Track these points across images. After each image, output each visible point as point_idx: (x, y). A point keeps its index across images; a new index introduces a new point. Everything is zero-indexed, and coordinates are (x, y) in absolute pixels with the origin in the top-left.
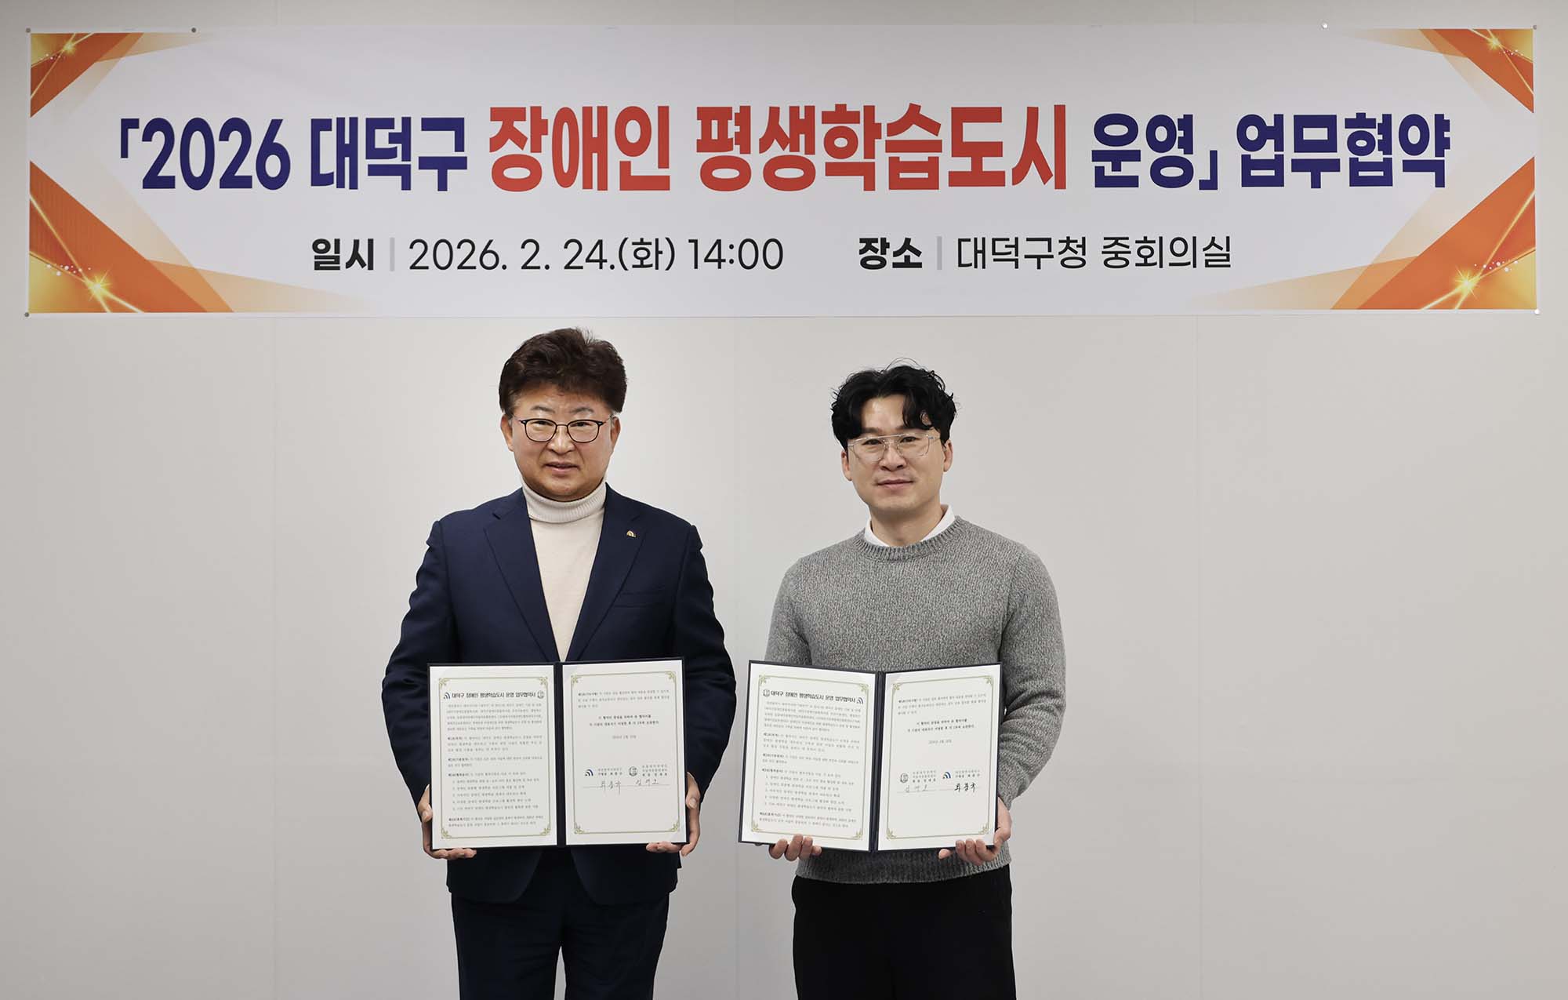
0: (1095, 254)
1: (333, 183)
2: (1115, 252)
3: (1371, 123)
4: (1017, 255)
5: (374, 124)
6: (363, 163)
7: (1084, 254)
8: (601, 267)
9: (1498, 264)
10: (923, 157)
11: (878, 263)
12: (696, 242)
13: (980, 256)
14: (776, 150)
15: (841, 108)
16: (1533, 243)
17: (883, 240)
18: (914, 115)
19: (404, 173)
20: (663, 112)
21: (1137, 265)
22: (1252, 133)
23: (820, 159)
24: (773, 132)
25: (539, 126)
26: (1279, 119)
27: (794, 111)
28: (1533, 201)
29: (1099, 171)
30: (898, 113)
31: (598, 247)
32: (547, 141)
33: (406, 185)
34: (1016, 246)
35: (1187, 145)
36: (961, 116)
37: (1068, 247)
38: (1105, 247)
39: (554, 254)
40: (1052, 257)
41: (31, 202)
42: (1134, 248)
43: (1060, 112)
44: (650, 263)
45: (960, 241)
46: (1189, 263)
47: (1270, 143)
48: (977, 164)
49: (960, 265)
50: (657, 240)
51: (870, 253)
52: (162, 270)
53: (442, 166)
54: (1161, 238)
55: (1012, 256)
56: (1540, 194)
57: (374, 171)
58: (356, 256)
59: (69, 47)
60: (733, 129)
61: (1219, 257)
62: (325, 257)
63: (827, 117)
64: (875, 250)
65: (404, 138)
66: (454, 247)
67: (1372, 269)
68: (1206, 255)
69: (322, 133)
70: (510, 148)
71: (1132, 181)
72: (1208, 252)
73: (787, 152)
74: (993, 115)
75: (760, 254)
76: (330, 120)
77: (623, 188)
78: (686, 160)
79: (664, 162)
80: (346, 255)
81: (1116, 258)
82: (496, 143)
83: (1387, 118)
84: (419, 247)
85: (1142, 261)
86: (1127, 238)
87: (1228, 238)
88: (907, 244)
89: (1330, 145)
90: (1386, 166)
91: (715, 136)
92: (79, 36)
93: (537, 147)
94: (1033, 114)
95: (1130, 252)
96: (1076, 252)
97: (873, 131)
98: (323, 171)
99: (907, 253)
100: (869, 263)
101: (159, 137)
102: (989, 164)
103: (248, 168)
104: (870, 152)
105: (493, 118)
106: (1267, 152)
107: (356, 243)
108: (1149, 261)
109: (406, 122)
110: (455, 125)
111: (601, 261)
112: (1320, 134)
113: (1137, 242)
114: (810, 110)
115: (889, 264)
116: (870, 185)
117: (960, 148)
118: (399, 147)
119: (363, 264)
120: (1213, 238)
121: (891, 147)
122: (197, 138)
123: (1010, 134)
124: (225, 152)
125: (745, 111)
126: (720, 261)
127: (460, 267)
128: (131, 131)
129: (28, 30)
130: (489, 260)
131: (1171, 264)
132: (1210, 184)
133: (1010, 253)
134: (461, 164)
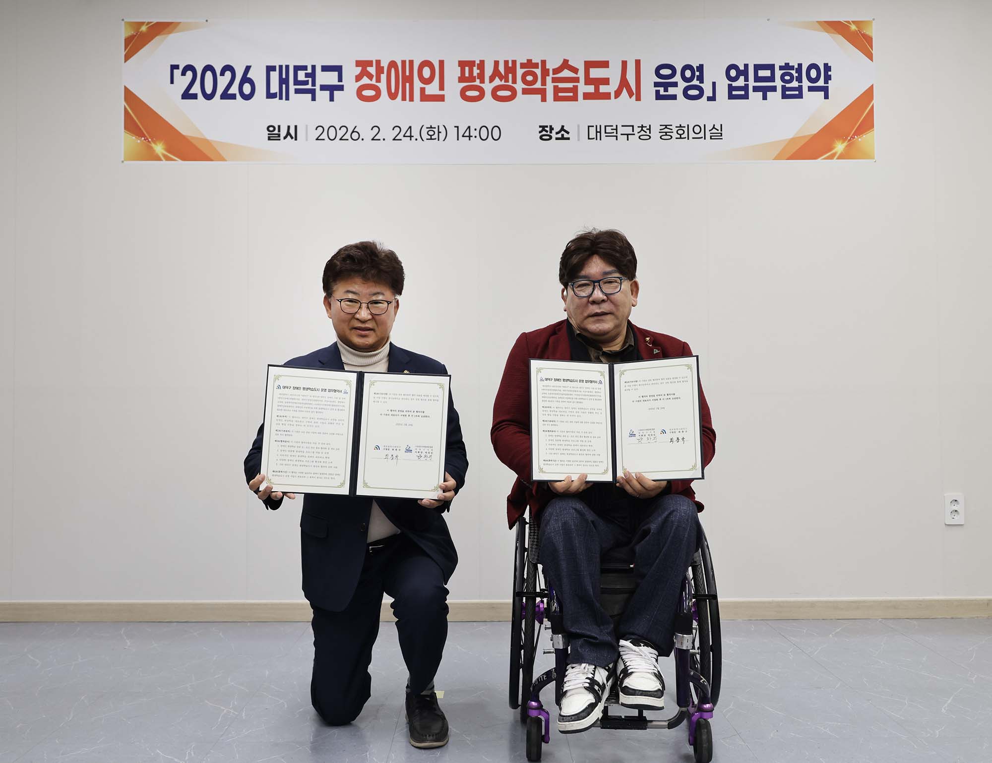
0: (655, 133)
1: (276, 97)
2: (666, 132)
3: (792, 68)
4: (617, 134)
5: (297, 68)
6: (292, 88)
7: (650, 133)
8: (411, 140)
9: (856, 137)
10: (570, 85)
11: (548, 137)
12: (458, 127)
13: (598, 134)
14: (497, 82)
15: (529, 61)
16: (873, 126)
17: (551, 126)
18: (565, 65)
19: (312, 92)
20: (442, 63)
21: (676, 138)
22: (733, 73)
23: (519, 86)
24: (496, 73)
25: (380, 70)
26: (746, 66)
27: (506, 62)
28: (873, 106)
29: (657, 92)
30: (558, 64)
31: (409, 129)
32: (384, 77)
33: (314, 99)
34: (616, 129)
35: (701, 79)
36: (589, 65)
37: (642, 130)
38: (660, 130)
39: (387, 133)
40: (634, 134)
41: (125, 106)
42: (675, 130)
43: (638, 63)
44: (435, 138)
45: (589, 127)
46: (702, 138)
47: (742, 78)
48: (597, 89)
49: (589, 139)
50: (438, 126)
51: (544, 133)
52: (193, 141)
53: (331, 89)
54: (688, 125)
55: (615, 134)
56: (876, 102)
57: (297, 91)
58: (288, 134)
59: (144, 28)
60: (476, 71)
61: (717, 134)
62: (273, 134)
63: (523, 66)
64: (547, 131)
65: (312, 75)
66: (338, 129)
67: (793, 140)
68: (711, 133)
69: (271, 73)
70: (365, 81)
71: (674, 97)
72: (712, 132)
73: (503, 83)
74: (605, 64)
75: (490, 133)
76: (275, 66)
77: (422, 100)
78: (453, 87)
79: (442, 87)
80: (283, 133)
81: (666, 135)
82: (358, 78)
83: (800, 65)
84: (320, 129)
85: (679, 136)
86: (671, 125)
87: (721, 125)
88: (562, 129)
89: (772, 79)
90: (800, 89)
91: (467, 75)
92: (149, 23)
93: (378, 80)
94: (624, 64)
95: (672, 132)
96: (646, 132)
97: (545, 72)
98: (272, 91)
99: (563, 132)
100: (544, 137)
101: (189, 74)
102: (603, 89)
103: (234, 90)
104: (544, 83)
105: (357, 66)
106: (741, 82)
107: (289, 127)
108: (682, 136)
109: (314, 67)
110: (338, 69)
111: (411, 136)
112: (766, 73)
113: (676, 127)
114: (514, 62)
115: (554, 138)
116: (544, 99)
117: (588, 81)
118: (310, 79)
119: (292, 138)
120: (714, 125)
121: (554, 80)
122: (209, 75)
123: (613, 74)
124: (223, 82)
125: (482, 62)
126: (470, 136)
127: (341, 139)
128: (175, 71)
129: (123, 20)
130: (355, 136)
131: (693, 138)
132: (712, 98)
133: (613, 133)
134: (341, 88)
